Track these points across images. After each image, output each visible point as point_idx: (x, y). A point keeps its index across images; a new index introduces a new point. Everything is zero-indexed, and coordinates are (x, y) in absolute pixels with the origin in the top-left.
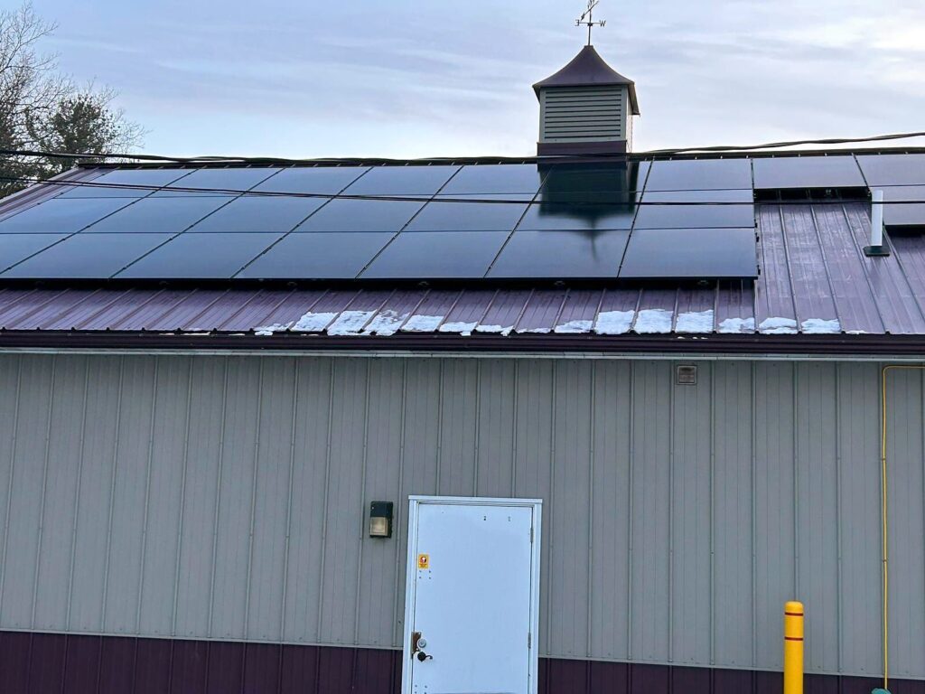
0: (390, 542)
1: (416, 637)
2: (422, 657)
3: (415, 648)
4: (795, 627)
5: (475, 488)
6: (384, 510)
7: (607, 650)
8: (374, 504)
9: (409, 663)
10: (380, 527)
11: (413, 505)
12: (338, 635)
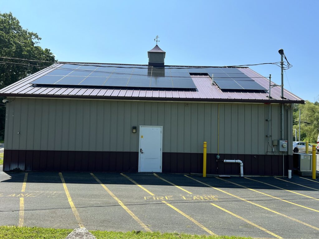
0: (136, 134)
1: (141, 149)
2: (142, 153)
3: (141, 151)
4: (205, 146)
5: (151, 124)
6: (135, 128)
7: (174, 151)
8: (133, 127)
9: (140, 154)
10: (134, 131)
11: (140, 127)
12: (127, 150)
